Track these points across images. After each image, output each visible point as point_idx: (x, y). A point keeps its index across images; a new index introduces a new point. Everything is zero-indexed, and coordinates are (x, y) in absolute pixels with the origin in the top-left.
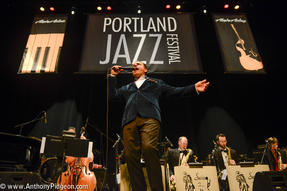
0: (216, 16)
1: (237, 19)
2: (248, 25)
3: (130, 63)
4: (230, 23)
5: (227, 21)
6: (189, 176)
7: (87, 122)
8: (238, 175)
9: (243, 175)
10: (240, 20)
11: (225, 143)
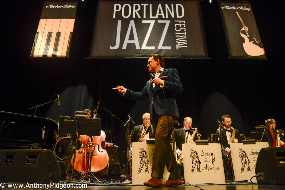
0: (222, 3)
1: (242, 7)
2: (252, 13)
3: (139, 49)
4: (236, 10)
5: (233, 9)
6: (196, 153)
7: (99, 105)
8: (241, 151)
9: (245, 151)
10: (245, 8)
11: (230, 123)
